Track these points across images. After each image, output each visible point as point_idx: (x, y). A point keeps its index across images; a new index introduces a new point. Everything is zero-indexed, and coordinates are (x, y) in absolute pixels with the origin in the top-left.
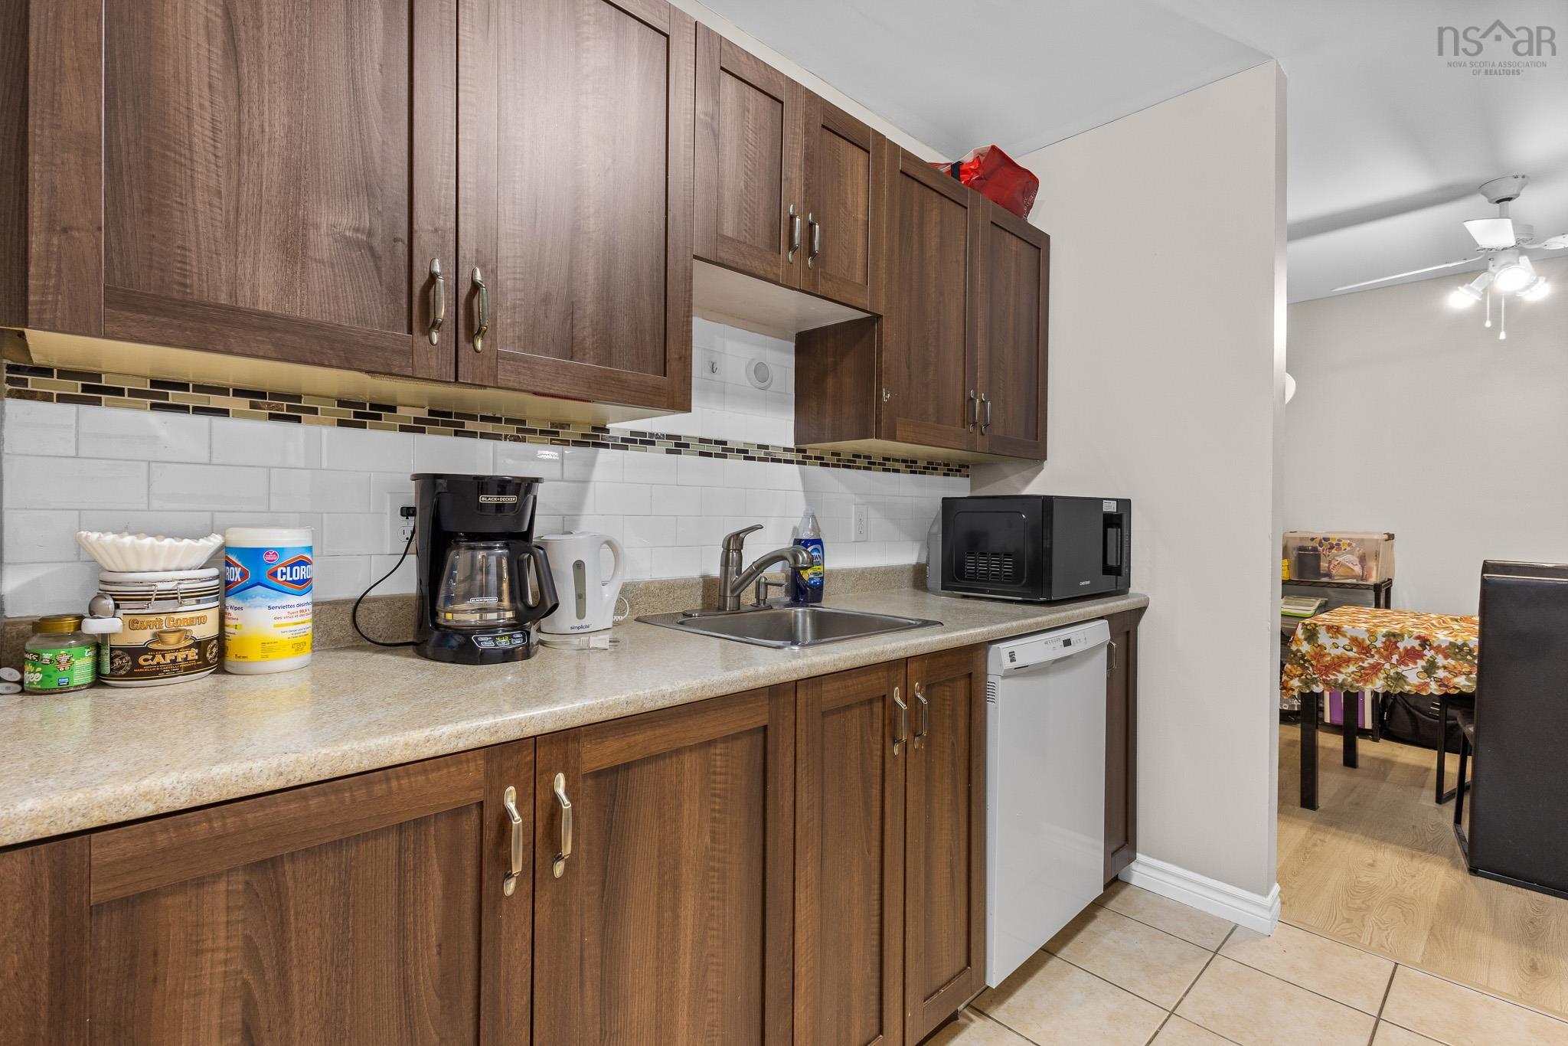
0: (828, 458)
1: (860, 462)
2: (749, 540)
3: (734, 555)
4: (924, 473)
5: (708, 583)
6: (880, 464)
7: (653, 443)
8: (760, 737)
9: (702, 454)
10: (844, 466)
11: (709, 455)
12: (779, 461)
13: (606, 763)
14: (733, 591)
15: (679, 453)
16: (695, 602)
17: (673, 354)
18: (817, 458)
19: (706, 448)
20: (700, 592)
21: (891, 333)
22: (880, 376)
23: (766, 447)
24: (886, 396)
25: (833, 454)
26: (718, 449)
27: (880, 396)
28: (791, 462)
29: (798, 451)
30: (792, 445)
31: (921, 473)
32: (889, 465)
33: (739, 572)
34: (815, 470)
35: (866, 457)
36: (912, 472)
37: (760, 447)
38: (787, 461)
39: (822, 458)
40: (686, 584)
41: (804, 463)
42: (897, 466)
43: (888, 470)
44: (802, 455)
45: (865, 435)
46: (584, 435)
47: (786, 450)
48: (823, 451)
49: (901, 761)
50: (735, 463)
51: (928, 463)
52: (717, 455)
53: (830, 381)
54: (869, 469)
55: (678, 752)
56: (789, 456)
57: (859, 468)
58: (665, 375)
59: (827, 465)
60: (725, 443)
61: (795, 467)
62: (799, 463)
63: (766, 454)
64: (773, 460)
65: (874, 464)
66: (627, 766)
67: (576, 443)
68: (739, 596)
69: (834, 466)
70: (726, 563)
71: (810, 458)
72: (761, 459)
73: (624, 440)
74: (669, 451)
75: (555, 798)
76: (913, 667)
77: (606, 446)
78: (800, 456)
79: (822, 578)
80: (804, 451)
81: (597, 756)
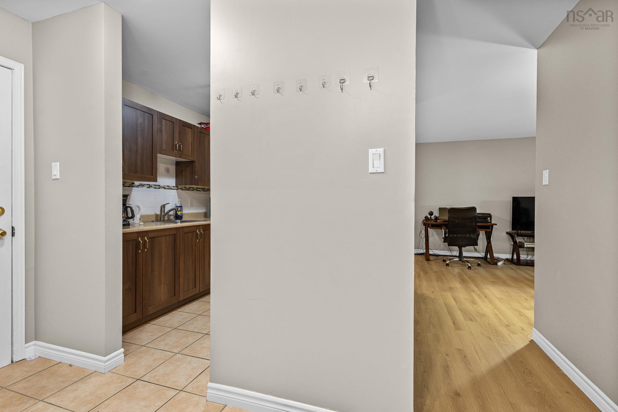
0: (183, 188)
1: (190, 189)
2: (166, 206)
3: (163, 209)
4: (207, 191)
5: (157, 215)
6: (196, 189)
7: (144, 186)
8: (174, 236)
9: (155, 188)
10: (187, 190)
11: (156, 188)
12: (172, 189)
13: (152, 236)
14: (163, 216)
15: (150, 188)
16: (154, 219)
17: (154, 172)
18: (180, 188)
19: (155, 187)
20: (155, 217)
21: (197, 164)
22: (195, 173)
23: (169, 186)
24: (196, 177)
25: (185, 187)
26: (158, 187)
27: (195, 177)
28: (175, 189)
29: (176, 187)
30: (175, 186)
31: (206, 191)
32: (198, 189)
33: (164, 213)
34: (180, 191)
35: (192, 188)
36: (204, 191)
37: (168, 186)
38: (173, 189)
39: (182, 188)
40: (152, 216)
41: (178, 190)
42: (200, 190)
43: (198, 191)
44: (177, 187)
45: (192, 185)
46: (130, 185)
47: (173, 187)
48: (183, 187)
49: (198, 243)
50: (162, 190)
51: (208, 189)
52: (158, 188)
53: (184, 173)
54: (193, 190)
55: (162, 236)
56: (174, 188)
57: (191, 190)
58: (152, 175)
59: (183, 190)
60: (160, 186)
61: (176, 190)
62: (176, 189)
63: (169, 188)
64: (170, 189)
65: (194, 189)
66: (154, 237)
67: (128, 186)
68: (164, 218)
69: (185, 190)
70: (161, 211)
71: (179, 188)
72: (168, 189)
73: (138, 185)
74: (147, 188)
75: (145, 240)
76: (200, 227)
77: (134, 187)
78: (177, 188)
79: (182, 214)
80: (178, 187)
81: (151, 235)
